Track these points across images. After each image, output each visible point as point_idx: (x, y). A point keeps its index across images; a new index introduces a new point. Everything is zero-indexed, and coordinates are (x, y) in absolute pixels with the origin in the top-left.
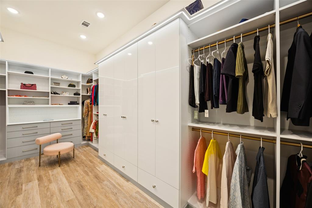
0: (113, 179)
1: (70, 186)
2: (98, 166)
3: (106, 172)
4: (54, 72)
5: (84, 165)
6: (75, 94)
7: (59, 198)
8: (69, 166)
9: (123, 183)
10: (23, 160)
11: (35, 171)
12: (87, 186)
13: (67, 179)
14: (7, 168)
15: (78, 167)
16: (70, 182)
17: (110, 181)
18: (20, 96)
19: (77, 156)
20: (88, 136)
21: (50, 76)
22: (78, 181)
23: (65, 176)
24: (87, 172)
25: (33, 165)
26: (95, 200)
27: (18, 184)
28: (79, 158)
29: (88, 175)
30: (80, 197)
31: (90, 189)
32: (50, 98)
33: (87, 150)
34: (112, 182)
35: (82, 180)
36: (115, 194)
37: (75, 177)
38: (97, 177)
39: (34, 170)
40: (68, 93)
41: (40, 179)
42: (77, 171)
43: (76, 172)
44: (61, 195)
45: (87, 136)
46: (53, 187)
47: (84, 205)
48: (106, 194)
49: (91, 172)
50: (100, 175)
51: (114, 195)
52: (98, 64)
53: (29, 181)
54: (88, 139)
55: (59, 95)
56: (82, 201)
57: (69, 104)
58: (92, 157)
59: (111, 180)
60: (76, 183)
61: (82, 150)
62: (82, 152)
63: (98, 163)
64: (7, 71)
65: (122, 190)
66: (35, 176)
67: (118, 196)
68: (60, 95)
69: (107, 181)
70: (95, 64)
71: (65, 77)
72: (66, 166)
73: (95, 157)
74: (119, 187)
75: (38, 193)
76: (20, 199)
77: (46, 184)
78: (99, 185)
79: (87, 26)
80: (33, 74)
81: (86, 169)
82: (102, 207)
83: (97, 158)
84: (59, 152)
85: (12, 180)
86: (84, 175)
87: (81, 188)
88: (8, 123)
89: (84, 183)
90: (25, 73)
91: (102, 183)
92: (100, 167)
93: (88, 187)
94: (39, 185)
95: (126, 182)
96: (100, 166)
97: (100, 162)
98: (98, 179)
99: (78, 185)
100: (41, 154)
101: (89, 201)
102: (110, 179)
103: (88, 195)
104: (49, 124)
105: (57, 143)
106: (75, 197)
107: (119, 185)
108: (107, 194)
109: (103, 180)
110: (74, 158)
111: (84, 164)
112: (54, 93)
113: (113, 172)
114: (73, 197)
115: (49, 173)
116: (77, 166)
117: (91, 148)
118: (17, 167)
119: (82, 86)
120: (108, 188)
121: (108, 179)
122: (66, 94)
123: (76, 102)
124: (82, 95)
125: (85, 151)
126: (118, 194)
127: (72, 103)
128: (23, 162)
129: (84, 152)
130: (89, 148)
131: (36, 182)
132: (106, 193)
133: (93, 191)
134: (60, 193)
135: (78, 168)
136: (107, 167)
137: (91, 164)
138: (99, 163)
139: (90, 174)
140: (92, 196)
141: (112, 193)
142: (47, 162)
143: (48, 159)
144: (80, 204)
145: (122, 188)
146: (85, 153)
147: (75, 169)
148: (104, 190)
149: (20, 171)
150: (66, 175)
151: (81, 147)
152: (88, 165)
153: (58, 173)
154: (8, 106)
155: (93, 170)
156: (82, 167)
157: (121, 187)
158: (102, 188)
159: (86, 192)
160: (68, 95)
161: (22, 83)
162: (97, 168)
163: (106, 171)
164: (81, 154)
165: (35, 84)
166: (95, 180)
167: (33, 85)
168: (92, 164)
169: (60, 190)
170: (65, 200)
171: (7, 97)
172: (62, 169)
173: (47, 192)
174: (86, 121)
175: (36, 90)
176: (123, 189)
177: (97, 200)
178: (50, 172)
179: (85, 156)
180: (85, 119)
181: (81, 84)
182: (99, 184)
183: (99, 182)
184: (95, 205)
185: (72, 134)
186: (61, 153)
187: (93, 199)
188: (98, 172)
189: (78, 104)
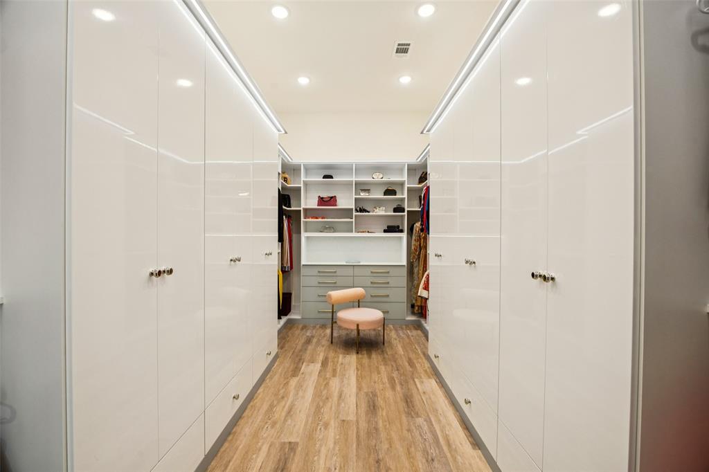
0: (439, 421)
1: (357, 394)
2: (421, 378)
3: (430, 398)
4: (360, 169)
5: (394, 366)
6: (396, 210)
7: (333, 408)
8: (370, 357)
9: (461, 444)
10: (318, 326)
11: (324, 349)
12: (383, 410)
13: (357, 380)
14: (299, 331)
15: (384, 364)
16: (359, 388)
17: (431, 421)
18: (317, 218)
19: (390, 342)
20: (419, 304)
21: (354, 179)
22: (372, 392)
23: (357, 374)
24: (395, 380)
25: (325, 338)
26: (385, 446)
27: (300, 359)
28: (392, 348)
29: (393, 388)
30: (363, 425)
31: (386, 418)
32: (354, 220)
33: (412, 336)
34: (434, 428)
35: (378, 394)
36: (430, 458)
37: (370, 382)
38: (408, 400)
39: (323, 346)
40: (384, 208)
41: (325, 363)
42: (379, 373)
43: (376, 373)
44: (339, 404)
45: (418, 306)
46: (335, 384)
47: (363, 443)
48: (411, 447)
49: (401, 384)
50: (416, 398)
51: (427, 461)
52: (428, 131)
53: (312, 361)
54: (419, 313)
55: (367, 214)
56: (362, 434)
57: (385, 231)
58: (416, 353)
59: (434, 423)
60: (367, 394)
61: (404, 334)
62: (403, 338)
63: (422, 371)
64: (303, 178)
65: (450, 460)
66: (321, 358)
67: (435, 468)
68: (371, 214)
69: (425, 420)
70: (422, 133)
71: (378, 177)
72: (365, 356)
73: (422, 356)
74: (445, 448)
75: (314, 385)
76: (294, 382)
77: (328, 376)
78: (404, 418)
79: (405, 51)
80: (332, 178)
81: (395, 375)
82: (390, 469)
83: (424, 360)
84: (358, 325)
85: (296, 351)
86: (388, 385)
87: (373, 408)
88: (303, 262)
89: (380, 402)
90: (323, 178)
91: (412, 417)
92: (423, 382)
93: (384, 414)
94: (319, 373)
95: (470, 446)
96: (424, 380)
97: (428, 370)
98: (408, 407)
99: (370, 400)
100: (333, 321)
101: (374, 441)
102: (433, 419)
103: (376, 429)
104: (351, 269)
105: (359, 307)
106: (355, 419)
107: (449, 445)
108: (413, 449)
109: (417, 414)
110: (384, 344)
111: (396, 365)
112: (362, 210)
113: (448, 406)
114: (352, 417)
115: (338, 357)
116: (382, 363)
117: (423, 335)
118: (308, 334)
119: (410, 190)
120: (421, 435)
121: (428, 415)
122: (380, 212)
123: (398, 227)
124: (408, 211)
125: (408, 336)
126: (436, 464)
127: (391, 229)
128: (317, 329)
129: (406, 339)
130: (419, 332)
131: (318, 366)
132: (413, 446)
133: (388, 426)
134: (339, 400)
135: (382, 368)
136: (438, 388)
137: (408, 368)
138: (426, 371)
139: (398, 388)
140: (383, 435)
141: (425, 452)
142: (344, 338)
143: (347, 334)
144: (358, 437)
145: (452, 456)
146: (407, 341)
147: (377, 367)
148: (410, 437)
149: (309, 341)
150: (359, 373)
151: (404, 327)
152: (402, 368)
153: (349, 364)
154: (304, 235)
155: (407, 382)
156: (389, 368)
157: (450, 452)
158: (409, 430)
159: (376, 420)
160: (383, 213)
161: (319, 197)
162: (416, 380)
163: (432, 397)
164: (399, 341)
165: (335, 197)
166: (402, 405)
167: (332, 197)
168: (411, 369)
169: (341, 394)
170: (340, 416)
171: (302, 219)
172: (357, 358)
173: (324, 389)
174: (416, 270)
175: (336, 205)
176: (455, 460)
177: (388, 449)
178: (341, 356)
179: (404, 347)
180: (415, 265)
181: (406, 186)
182: (406, 417)
183: (408, 414)
184: (381, 457)
185: (388, 296)
186: (360, 328)
187: (381, 442)
188: (414, 391)
189: (402, 231)
